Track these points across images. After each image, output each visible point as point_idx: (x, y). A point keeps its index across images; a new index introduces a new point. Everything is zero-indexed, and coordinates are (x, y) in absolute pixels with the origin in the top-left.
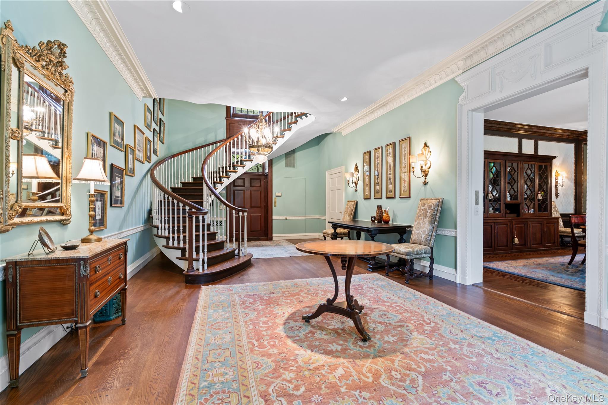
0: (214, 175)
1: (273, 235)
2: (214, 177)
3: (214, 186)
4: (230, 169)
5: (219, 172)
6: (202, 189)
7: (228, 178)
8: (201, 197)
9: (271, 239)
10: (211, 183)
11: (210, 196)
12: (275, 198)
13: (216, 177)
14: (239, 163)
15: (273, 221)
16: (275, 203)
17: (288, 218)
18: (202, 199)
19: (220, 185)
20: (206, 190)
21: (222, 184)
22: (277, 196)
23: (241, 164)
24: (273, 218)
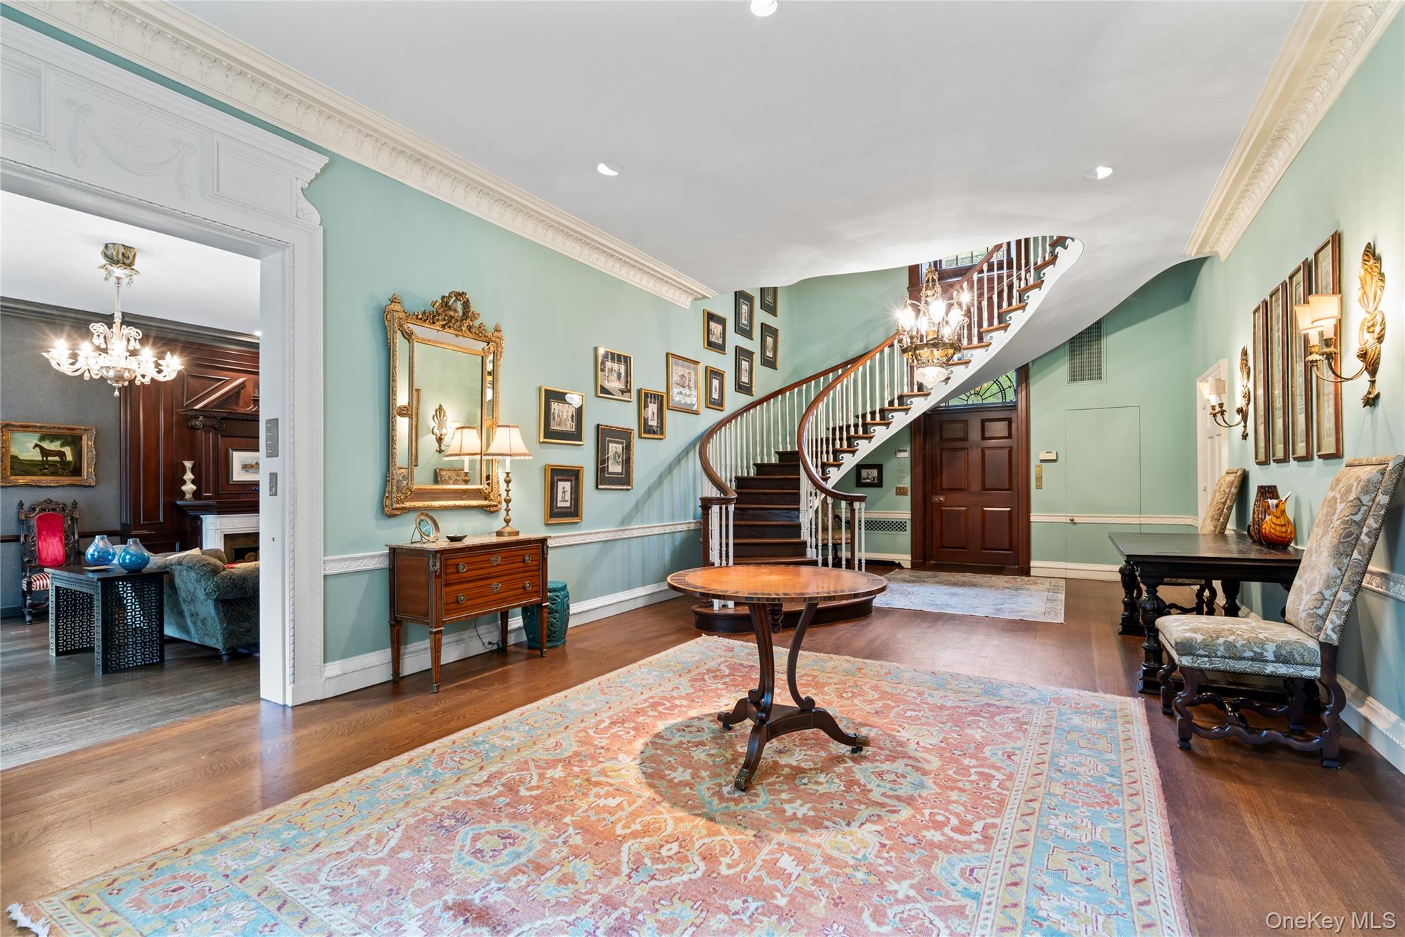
0: (822, 447)
1: (1033, 563)
2: (822, 453)
3: (824, 473)
4: (856, 432)
5: (834, 440)
6: (799, 479)
7: (853, 452)
8: (796, 498)
9: (1026, 572)
10: (817, 467)
11: (816, 495)
12: (1039, 466)
13: (828, 452)
14: (878, 416)
15: (1033, 526)
16: (1039, 479)
17: (1076, 520)
18: (798, 502)
19: (836, 469)
20: (805, 485)
21: (839, 466)
22: (1042, 461)
23: (882, 418)
24: (1032, 519)
